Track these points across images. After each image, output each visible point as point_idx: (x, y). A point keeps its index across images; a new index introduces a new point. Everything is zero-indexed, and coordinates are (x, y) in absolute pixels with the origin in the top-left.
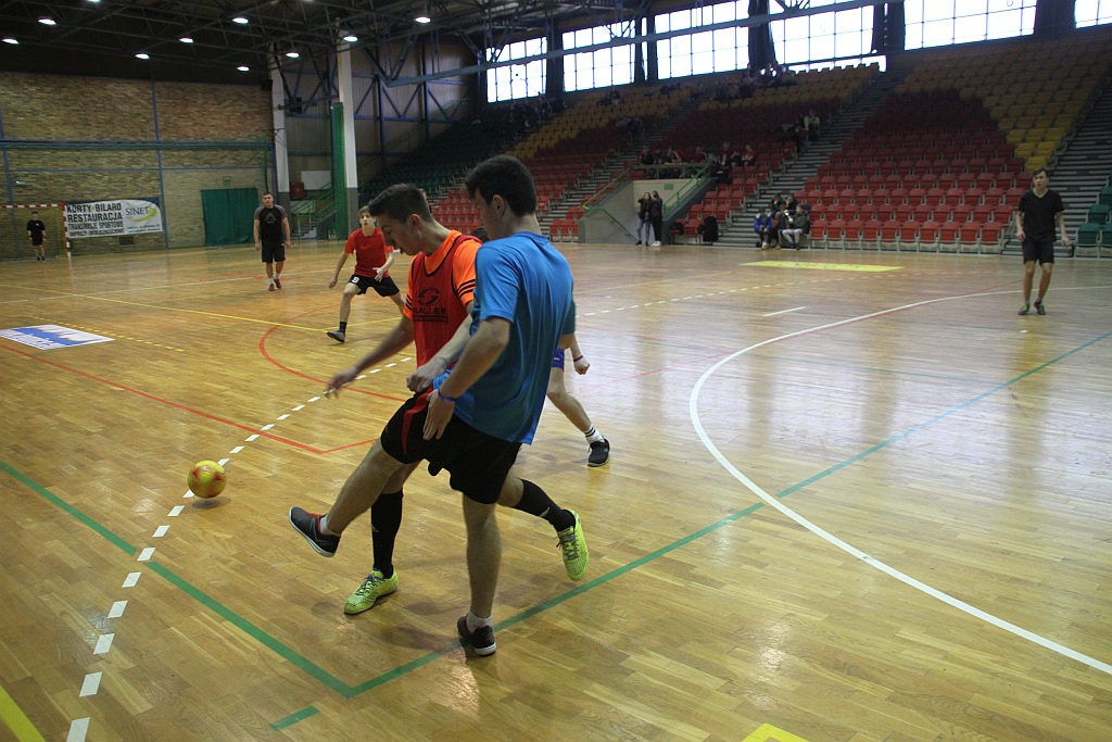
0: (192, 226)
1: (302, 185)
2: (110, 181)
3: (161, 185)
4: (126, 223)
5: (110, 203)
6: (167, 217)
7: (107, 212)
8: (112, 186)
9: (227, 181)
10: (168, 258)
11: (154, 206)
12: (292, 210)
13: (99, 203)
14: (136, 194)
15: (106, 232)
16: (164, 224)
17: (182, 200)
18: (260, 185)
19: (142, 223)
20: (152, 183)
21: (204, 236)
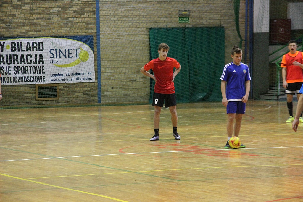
0: (133, 76)
1: (288, 23)
2: (31, 12)
3: (98, 20)
4: (49, 68)
5: (31, 41)
6: (103, 62)
7: (25, 54)
8: (33, 19)
9: (183, 17)
10: (100, 118)
11: (86, 47)
12: (271, 58)
13: (16, 41)
14: (64, 31)
15: (22, 79)
16: (98, 72)
17: (123, 40)
18: (228, 23)
19: (69, 70)
20: (86, 16)
21: (148, 90)
